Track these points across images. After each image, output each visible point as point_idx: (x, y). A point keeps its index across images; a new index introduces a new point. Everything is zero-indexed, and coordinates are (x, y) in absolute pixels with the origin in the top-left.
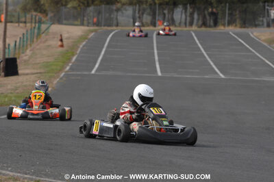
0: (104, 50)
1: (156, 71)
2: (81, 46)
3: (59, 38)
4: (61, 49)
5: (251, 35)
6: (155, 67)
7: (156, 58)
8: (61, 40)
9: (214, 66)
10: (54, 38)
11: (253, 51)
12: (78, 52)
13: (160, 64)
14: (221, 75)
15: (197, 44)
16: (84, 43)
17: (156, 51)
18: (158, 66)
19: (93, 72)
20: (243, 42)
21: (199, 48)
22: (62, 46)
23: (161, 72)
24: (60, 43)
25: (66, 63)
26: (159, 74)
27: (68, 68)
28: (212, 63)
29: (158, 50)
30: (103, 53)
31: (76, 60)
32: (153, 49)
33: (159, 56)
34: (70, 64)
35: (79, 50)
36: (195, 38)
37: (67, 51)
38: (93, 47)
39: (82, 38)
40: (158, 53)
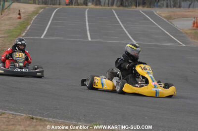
0: (50, 21)
1: (87, 37)
2: (34, 19)
3: (18, 12)
4: (19, 20)
5: (155, 13)
6: (87, 35)
7: (88, 28)
8: (19, 14)
9: (129, 35)
10: (14, 12)
11: (156, 24)
12: (31, 23)
13: (90, 33)
14: (133, 41)
15: (117, 19)
16: (36, 16)
17: (87, 23)
18: (88, 34)
19: (42, 37)
20: (149, 18)
21: (118, 21)
22: (20, 18)
23: (91, 38)
24: (18, 16)
25: (23, 31)
26: (90, 39)
27: (24, 34)
28: (127, 33)
29: (89, 22)
30: (49, 24)
31: (30, 28)
32: (85, 22)
33: (89, 27)
34: (26, 31)
35: (32, 21)
36: (115, 14)
37: (24, 22)
38: (42, 19)
39: (35, 13)
40: (89, 24)
